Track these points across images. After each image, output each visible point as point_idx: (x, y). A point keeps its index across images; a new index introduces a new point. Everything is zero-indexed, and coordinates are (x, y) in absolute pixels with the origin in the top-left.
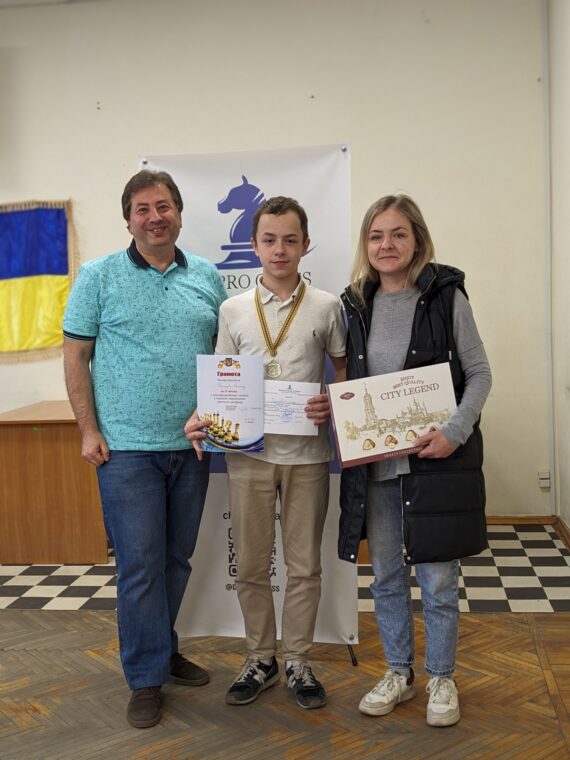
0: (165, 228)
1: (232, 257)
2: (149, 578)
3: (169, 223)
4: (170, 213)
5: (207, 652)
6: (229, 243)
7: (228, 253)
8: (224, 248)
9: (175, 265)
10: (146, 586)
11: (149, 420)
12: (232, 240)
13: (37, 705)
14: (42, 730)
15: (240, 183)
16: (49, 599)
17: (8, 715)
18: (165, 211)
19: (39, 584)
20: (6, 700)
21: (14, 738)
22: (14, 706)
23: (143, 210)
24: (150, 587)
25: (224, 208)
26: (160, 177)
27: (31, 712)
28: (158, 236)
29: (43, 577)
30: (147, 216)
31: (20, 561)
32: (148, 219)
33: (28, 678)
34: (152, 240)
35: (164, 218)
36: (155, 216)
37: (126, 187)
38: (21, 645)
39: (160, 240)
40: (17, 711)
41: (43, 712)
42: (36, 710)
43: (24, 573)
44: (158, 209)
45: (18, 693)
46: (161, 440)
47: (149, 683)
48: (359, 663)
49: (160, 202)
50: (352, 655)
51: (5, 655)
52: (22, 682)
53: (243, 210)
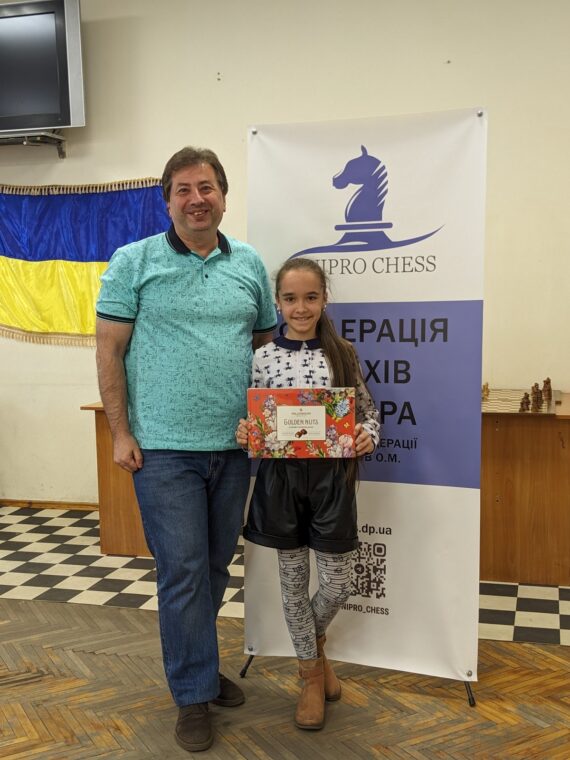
0: (206, 211)
1: (346, 238)
2: (194, 586)
3: (211, 206)
4: (213, 196)
6: (344, 222)
7: (342, 233)
8: (338, 228)
9: (218, 251)
10: (192, 594)
11: (180, 416)
12: (348, 219)
13: (120, 723)
14: (122, 755)
15: (360, 154)
16: (148, 598)
17: (89, 732)
18: (208, 193)
19: (141, 580)
20: (89, 714)
22: (96, 721)
23: (184, 190)
24: (195, 595)
25: (340, 182)
26: (205, 154)
27: (112, 730)
28: (199, 219)
29: (146, 572)
30: (188, 197)
31: (125, 552)
32: (189, 201)
33: (115, 689)
34: (192, 224)
35: (206, 200)
36: (197, 197)
37: (168, 165)
38: (112, 650)
39: (203, 224)
40: (98, 727)
41: (126, 732)
42: (118, 729)
45: (103, 705)
46: (192, 439)
48: (478, 703)
49: (202, 183)
50: (469, 694)
51: (95, 659)
52: (110, 693)
53: (361, 185)
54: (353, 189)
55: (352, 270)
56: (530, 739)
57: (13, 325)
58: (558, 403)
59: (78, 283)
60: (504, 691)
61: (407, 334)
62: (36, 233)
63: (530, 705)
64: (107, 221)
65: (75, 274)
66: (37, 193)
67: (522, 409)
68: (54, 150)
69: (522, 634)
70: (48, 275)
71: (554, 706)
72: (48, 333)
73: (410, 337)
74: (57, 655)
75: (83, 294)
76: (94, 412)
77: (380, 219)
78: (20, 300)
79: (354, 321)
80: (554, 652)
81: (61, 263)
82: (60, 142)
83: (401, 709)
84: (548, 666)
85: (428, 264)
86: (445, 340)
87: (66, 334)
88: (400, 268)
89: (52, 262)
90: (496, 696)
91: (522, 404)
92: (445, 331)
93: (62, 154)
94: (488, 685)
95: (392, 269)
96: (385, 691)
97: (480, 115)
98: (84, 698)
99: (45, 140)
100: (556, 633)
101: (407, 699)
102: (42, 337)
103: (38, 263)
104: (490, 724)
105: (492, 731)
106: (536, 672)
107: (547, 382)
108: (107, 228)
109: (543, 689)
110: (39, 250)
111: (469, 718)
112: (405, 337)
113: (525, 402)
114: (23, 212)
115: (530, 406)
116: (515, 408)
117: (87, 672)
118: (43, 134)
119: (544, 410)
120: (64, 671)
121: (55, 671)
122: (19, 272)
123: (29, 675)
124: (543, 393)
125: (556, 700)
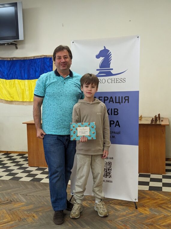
1: (100, 73)
2: (59, 175)
3: (67, 63)
5: (89, 200)
6: (99, 68)
7: (98, 71)
8: (97, 70)
9: (69, 76)
10: (58, 178)
12: (100, 68)
13: (34, 215)
14: (35, 224)
15: (104, 48)
16: (42, 179)
17: (25, 217)
18: (66, 59)
19: (40, 174)
20: (26, 212)
21: (26, 226)
22: (28, 215)
23: (59, 58)
24: (59, 178)
25: (98, 57)
26: (65, 48)
27: (32, 217)
29: (42, 172)
31: (35, 166)
32: (61, 61)
33: (33, 205)
35: (66, 61)
36: (63, 60)
37: (55, 51)
38: (32, 194)
39: (65, 68)
40: (28, 216)
41: (36, 217)
42: (34, 217)
43: (36, 170)
44: (64, 58)
45: (30, 210)
47: (60, 209)
48: (138, 208)
49: (65, 56)
50: (135, 205)
51: (27, 197)
52: (31, 207)
53: (104, 58)
54: (102, 59)
55: (101, 82)
56: (153, 218)
57: (2, 99)
58: (162, 121)
59: (22, 86)
60: (146, 204)
61: (117, 101)
62: (9, 71)
63: (153, 208)
64: (30, 68)
65: (21, 84)
66: (9, 59)
67: (151, 123)
68: (14, 47)
69: (151, 188)
70: (13, 84)
71: (160, 209)
72: (12, 101)
73: (118, 102)
74: (16, 196)
75: (23, 89)
76: (26, 124)
77: (110, 67)
78: (4, 92)
79: (102, 97)
80: (160, 193)
81: (16, 80)
82: (16, 44)
83: (116, 210)
84: (159, 197)
85: (123, 80)
86: (128, 102)
87: (18, 101)
88: (115, 82)
89: (14, 80)
90: (143, 206)
91: (151, 121)
92: (128, 100)
93: (17, 48)
94: (141, 203)
95: (113, 82)
96: (112, 205)
97: (138, 37)
98: (24, 208)
99: (12, 44)
100: (161, 188)
101: (117, 207)
102: (11, 102)
103: (10, 80)
104: (141, 214)
105: (142, 216)
106: (155, 199)
107: (159, 115)
108: (30, 70)
109: (156, 204)
110: (10, 76)
111: (135, 212)
112: (117, 102)
113: (152, 121)
114: (5, 65)
115: (154, 122)
116: (149, 122)
117: (25, 200)
118: (11, 42)
119: (158, 123)
120: (18, 200)
121: (15, 200)
122: (4, 83)
123: (8, 202)
124: (158, 118)
125: (161, 207)
